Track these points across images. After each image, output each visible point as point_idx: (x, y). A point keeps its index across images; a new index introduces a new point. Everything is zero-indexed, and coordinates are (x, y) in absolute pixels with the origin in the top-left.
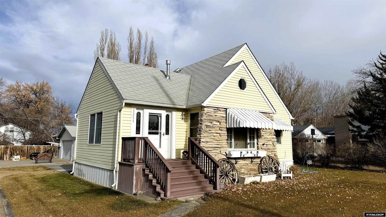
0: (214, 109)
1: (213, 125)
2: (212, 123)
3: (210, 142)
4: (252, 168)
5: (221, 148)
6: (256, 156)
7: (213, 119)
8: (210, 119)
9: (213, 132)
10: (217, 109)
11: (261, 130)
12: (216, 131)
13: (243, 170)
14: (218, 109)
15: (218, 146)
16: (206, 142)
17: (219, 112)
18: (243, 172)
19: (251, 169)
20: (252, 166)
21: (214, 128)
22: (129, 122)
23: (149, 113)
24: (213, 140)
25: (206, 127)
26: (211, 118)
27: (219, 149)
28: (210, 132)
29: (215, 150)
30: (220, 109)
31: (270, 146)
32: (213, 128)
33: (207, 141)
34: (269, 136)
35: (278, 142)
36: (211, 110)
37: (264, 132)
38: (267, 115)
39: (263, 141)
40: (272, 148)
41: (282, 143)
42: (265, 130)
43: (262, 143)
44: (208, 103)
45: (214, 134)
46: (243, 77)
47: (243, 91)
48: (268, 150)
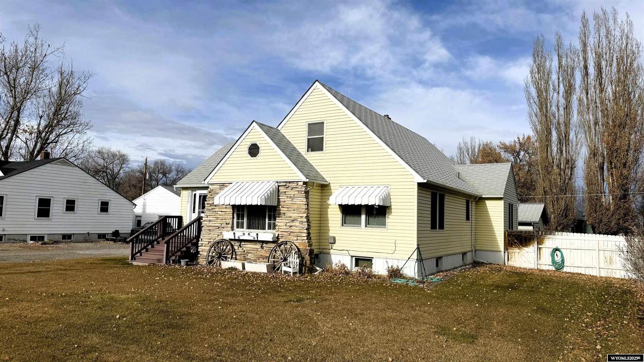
0: (219, 186)
4: (263, 254)
6: (256, 239)
8: (215, 197)
9: (217, 210)
13: (250, 255)
14: (223, 185)
19: (261, 256)
20: (264, 252)
22: (186, 203)
23: (200, 194)
24: (215, 219)
26: (215, 195)
28: (213, 210)
31: (296, 228)
34: (294, 215)
35: (384, 224)
36: (216, 187)
37: (287, 209)
38: (294, 185)
39: (283, 221)
40: (297, 231)
41: (389, 227)
42: (288, 206)
43: (282, 224)
44: (211, 180)
45: (219, 213)
46: (254, 141)
47: (255, 158)
48: (292, 234)
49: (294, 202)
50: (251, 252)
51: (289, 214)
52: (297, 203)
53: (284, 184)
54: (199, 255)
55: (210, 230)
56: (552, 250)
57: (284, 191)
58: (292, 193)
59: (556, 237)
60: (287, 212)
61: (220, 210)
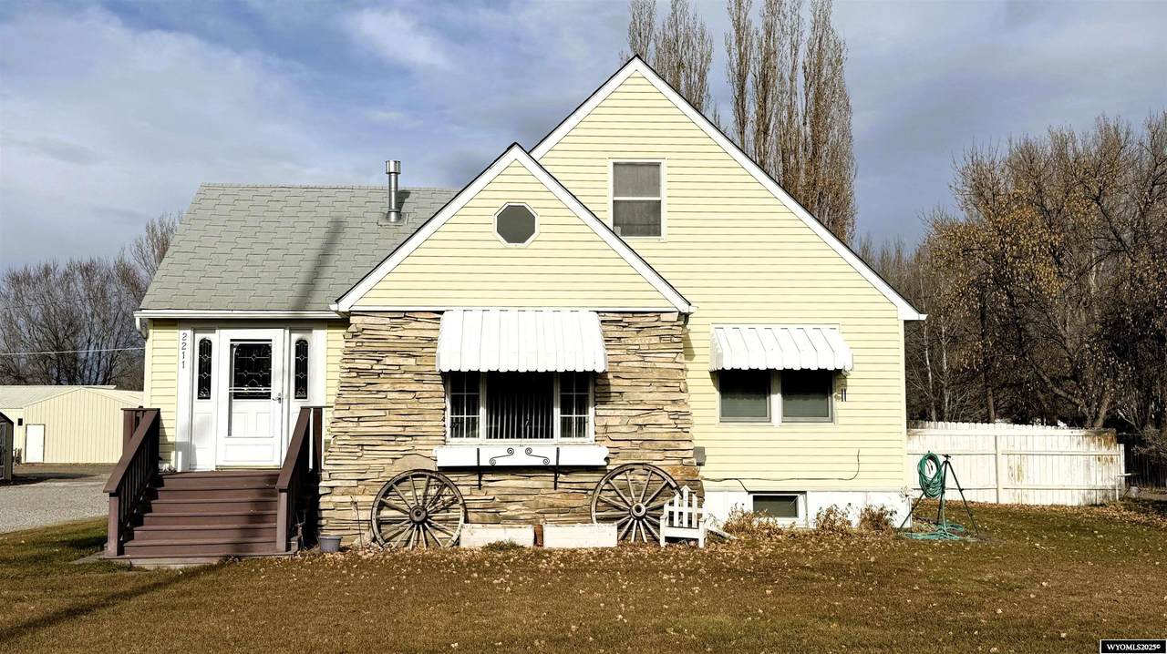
0: (390, 318)
1: (385, 367)
2: (382, 362)
3: (372, 419)
4: (557, 502)
5: (418, 438)
7: (388, 349)
8: (374, 349)
9: (385, 387)
10: (402, 315)
11: (610, 376)
12: (398, 385)
13: (512, 507)
14: (407, 314)
15: (409, 431)
16: (356, 419)
17: (414, 325)
18: (513, 516)
19: (552, 506)
20: (559, 496)
21: (393, 376)
22: (174, 368)
23: (232, 340)
24: (382, 413)
25: (355, 374)
26: (377, 345)
27: (410, 439)
28: (370, 388)
29: (393, 443)
30: (416, 315)
31: (660, 430)
32: (386, 376)
33: (359, 418)
34: (651, 396)
35: (826, 414)
36: (378, 321)
37: (627, 382)
38: (650, 319)
39: (618, 413)
40: (666, 436)
41: (841, 421)
42: (633, 375)
43: (616, 421)
44: (363, 302)
45: (391, 395)
46: (516, 198)
47: (519, 245)
48: (646, 445)
49: (648, 365)
50: (517, 498)
51: (636, 395)
52: (658, 365)
53: (618, 317)
54: (324, 522)
55: (362, 445)
56: (922, 457)
57: (617, 334)
58: (643, 340)
59: (926, 431)
60: (630, 389)
61: (398, 387)
